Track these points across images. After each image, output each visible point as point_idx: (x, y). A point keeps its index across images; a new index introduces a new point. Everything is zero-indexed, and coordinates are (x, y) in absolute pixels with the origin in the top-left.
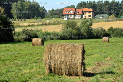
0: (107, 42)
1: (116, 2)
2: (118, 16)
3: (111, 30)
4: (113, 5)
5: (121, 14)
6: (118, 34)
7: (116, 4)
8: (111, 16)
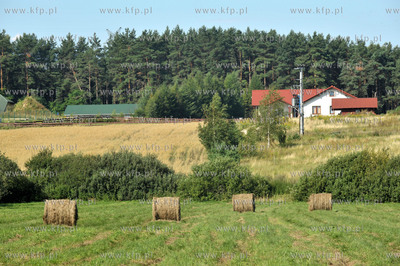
0: (69, 223)
1: (42, 41)
2: (51, 103)
3: (45, 166)
4: (28, 55)
5: (65, 94)
6: (77, 182)
7: (40, 50)
8: (23, 104)
